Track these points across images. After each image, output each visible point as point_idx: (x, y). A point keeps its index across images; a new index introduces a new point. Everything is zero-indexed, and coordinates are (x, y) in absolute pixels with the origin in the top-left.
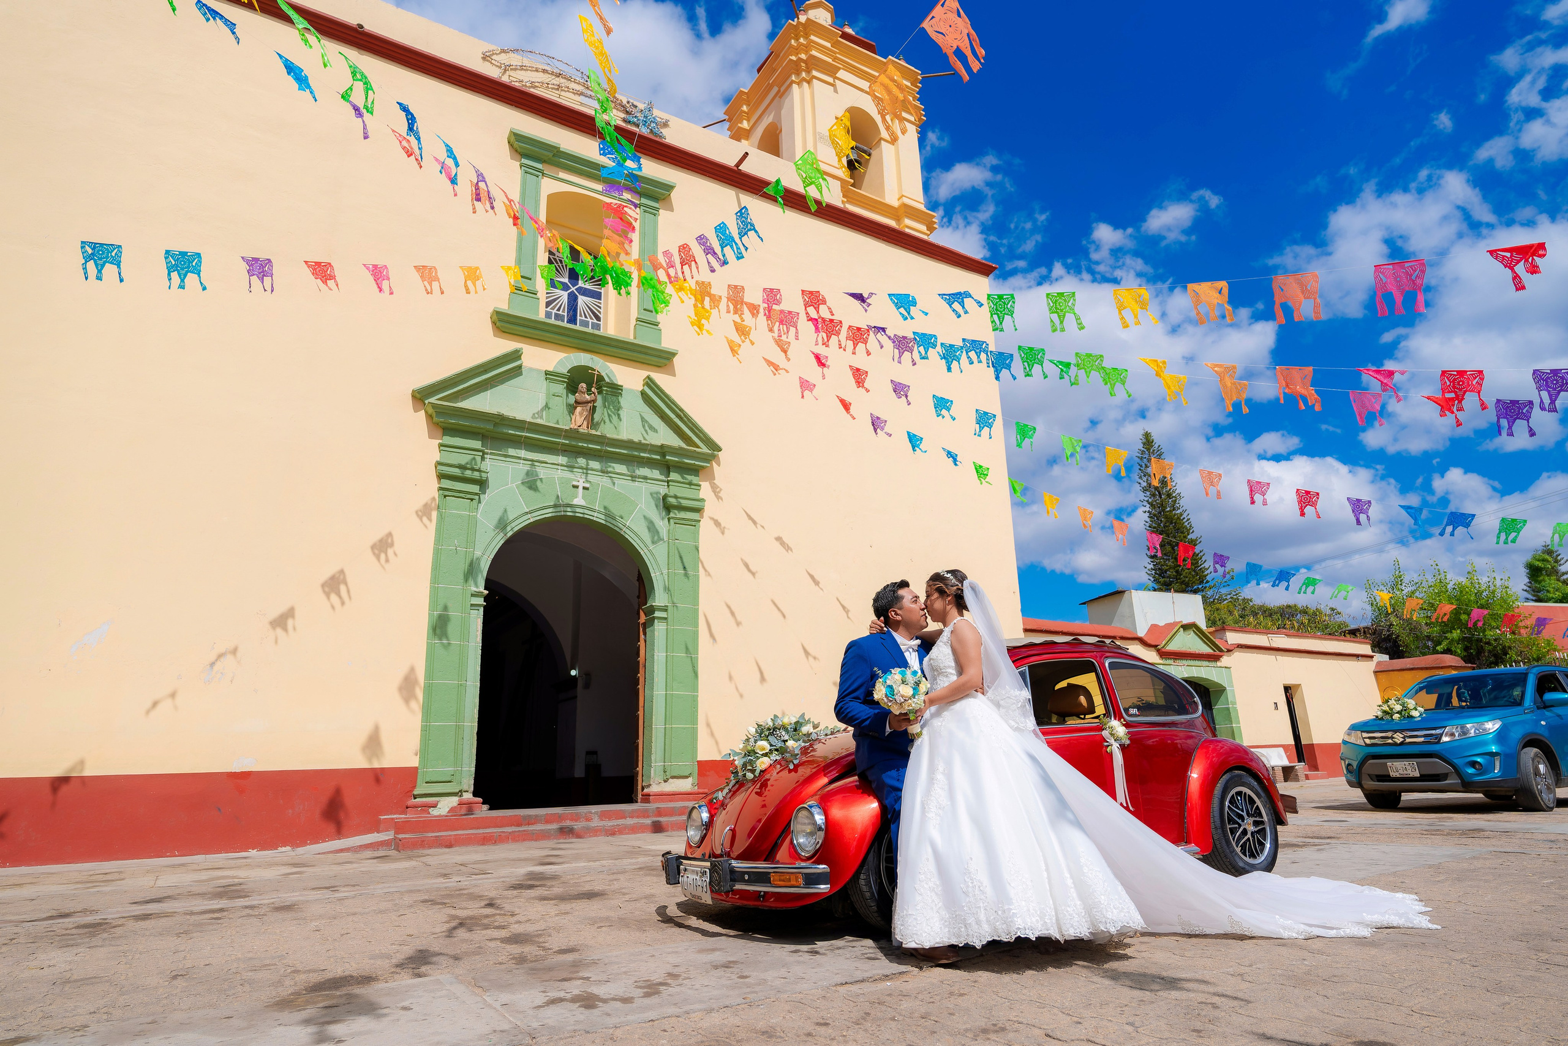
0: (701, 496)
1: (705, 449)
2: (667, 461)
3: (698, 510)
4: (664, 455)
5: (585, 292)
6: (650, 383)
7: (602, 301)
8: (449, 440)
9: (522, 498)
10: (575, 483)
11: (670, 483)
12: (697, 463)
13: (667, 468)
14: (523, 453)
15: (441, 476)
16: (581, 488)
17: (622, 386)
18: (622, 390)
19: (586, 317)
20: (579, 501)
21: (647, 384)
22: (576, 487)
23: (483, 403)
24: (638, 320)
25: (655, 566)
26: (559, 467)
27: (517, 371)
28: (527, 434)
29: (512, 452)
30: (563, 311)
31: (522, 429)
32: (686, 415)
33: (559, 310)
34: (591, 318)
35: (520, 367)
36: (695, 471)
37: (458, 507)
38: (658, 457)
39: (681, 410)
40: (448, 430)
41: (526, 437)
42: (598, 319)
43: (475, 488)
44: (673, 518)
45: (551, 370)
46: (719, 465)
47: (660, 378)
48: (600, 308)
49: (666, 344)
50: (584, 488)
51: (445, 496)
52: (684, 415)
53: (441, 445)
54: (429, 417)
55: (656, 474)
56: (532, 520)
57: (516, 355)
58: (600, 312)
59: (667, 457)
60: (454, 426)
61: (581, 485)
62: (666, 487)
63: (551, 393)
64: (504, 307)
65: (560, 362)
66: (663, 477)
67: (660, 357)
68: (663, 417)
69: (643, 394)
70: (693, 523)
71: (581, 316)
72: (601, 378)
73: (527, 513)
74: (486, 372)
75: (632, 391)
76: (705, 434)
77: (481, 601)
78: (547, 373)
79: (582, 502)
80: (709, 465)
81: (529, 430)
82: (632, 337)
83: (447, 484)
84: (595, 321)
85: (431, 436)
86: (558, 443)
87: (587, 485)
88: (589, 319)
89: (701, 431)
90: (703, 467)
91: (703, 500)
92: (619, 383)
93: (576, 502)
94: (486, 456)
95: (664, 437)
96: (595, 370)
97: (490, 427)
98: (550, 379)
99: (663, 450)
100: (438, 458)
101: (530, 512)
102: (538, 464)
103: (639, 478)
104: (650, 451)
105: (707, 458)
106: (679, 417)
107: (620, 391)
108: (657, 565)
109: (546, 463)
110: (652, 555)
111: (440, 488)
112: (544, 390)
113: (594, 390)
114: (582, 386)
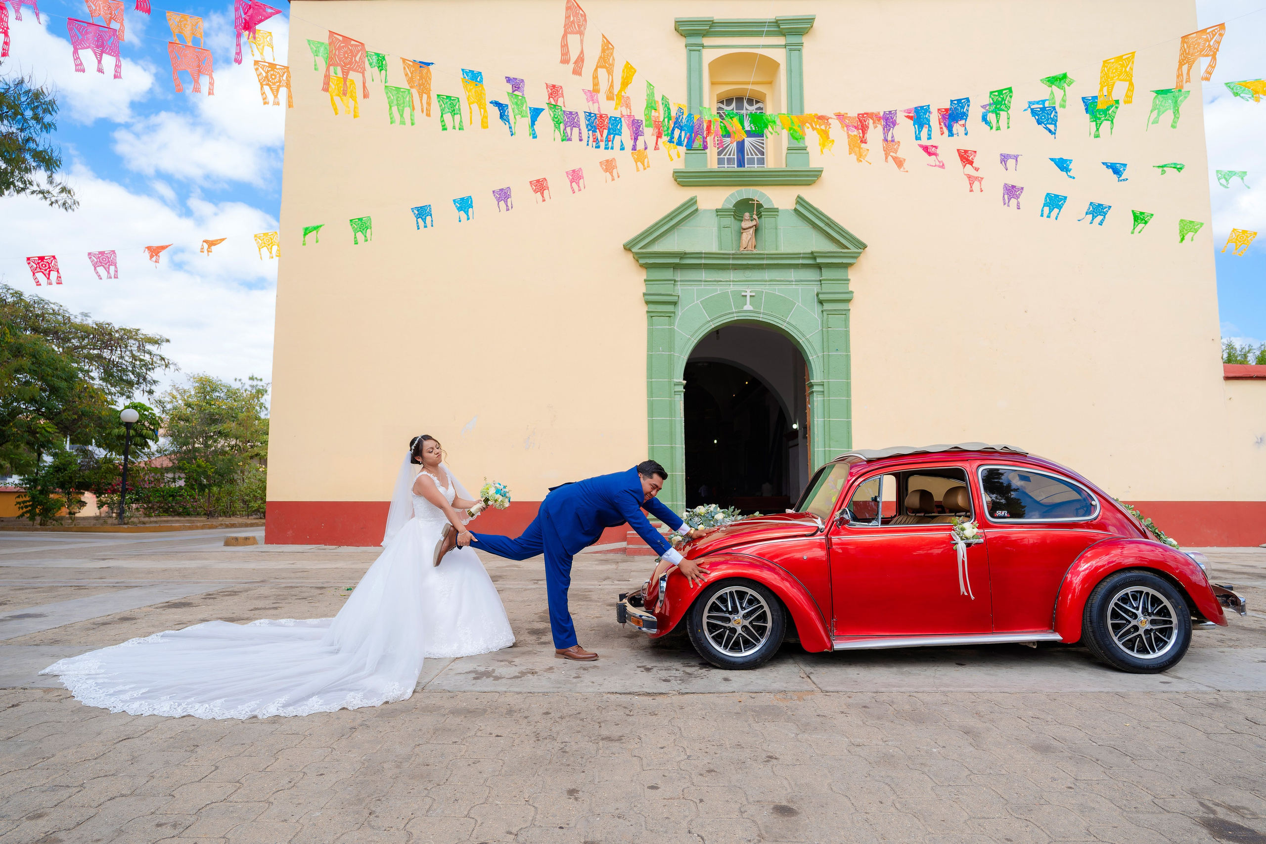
0: (850, 289)
1: (853, 249)
2: (819, 264)
3: (848, 301)
4: (815, 258)
5: (749, 134)
6: (800, 201)
7: (764, 138)
8: (651, 275)
9: (706, 311)
10: (744, 294)
11: (822, 282)
12: (843, 261)
13: (819, 269)
14: (704, 276)
15: (648, 303)
16: (748, 297)
17: (778, 209)
18: (778, 211)
19: (752, 155)
20: (748, 307)
21: (798, 202)
22: (744, 296)
23: (671, 244)
24: (789, 148)
25: (812, 351)
26: (731, 283)
27: (695, 214)
28: (705, 262)
29: (693, 276)
30: (734, 155)
31: (700, 259)
32: (834, 223)
33: (730, 155)
34: (756, 155)
35: (697, 210)
36: (844, 268)
37: (662, 324)
38: (810, 262)
39: (828, 218)
40: (650, 269)
41: (705, 264)
42: (763, 154)
43: (670, 308)
44: (826, 310)
45: (720, 207)
46: (865, 259)
47: (808, 193)
48: (763, 144)
49: (814, 164)
50: (751, 296)
51: (652, 317)
52: (832, 223)
53: (646, 280)
54: (635, 261)
55: (810, 275)
56: (714, 326)
57: (693, 202)
58: (763, 148)
59: (818, 261)
60: (653, 265)
61: (748, 294)
62: (819, 286)
63: (722, 226)
64: (681, 166)
65: (727, 200)
66: (816, 278)
67: (809, 176)
68: (815, 227)
69: (795, 211)
70: (844, 313)
71: (748, 155)
72: (760, 206)
73: (709, 321)
74: (672, 220)
75: (787, 211)
76: (851, 236)
77: (682, 389)
78: (717, 211)
79: (751, 308)
80: (856, 261)
81: (704, 258)
82: (784, 166)
83: (653, 308)
84: (760, 156)
85: (639, 274)
86: (729, 264)
87: (753, 294)
88: (755, 156)
89: (847, 233)
90: (850, 265)
91: (852, 292)
92: (776, 207)
93: (745, 307)
94: (677, 283)
95: (818, 244)
96: (754, 201)
97: (677, 261)
98: (720, 215)
99: (815, 255)
100: (645, 291)
101: (712, 321)
102: (716, 283)
103: (796, 281)
104: (803, 258)
105: (856, 256)
106: (827, 224)
107: (776, 213)
108: (814, 350)
109: (721, 281)
110: (809, 342)
111: (648, 312)
112: (716, 225)
113: (755, 217)
114: (747, 215)
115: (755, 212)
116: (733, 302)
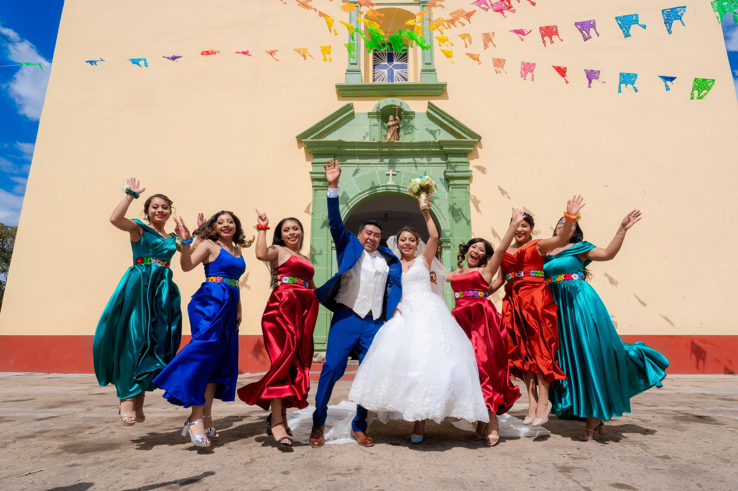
0: (469, 169)
1: (469, 139)
2: (445, 151)
3: (469, 178)
4: (441, 147)
5: (397, 67)
6: (431, 106)
7: (408, 70)
8: (316, 160)
9: (358, 186)
10: (388, 173)
11: (448, 164)
12: (464, 149)
13: (445, 155)
14: (357, 161)
15: (314, 180)
16: (391, 175)
17: (414, 112)
18: (414, 114)
20: (390, 182)
21: (429, 108)
22: (388, 175)
23: (334, 136)
24: (423, 71)
25: (441, 216)
26: (378, 165)
27: (352, 116)
28: (357, 150)
29: (349, 161)
31: (354, 147)
32: (455, 121)
33: (382, 81)
35: (353, 113)
36: (465, 154)
37: (323, 195)
38: (439, 149)
39: (452, 118)
40: (316, 155)
41: (358, 151)
42: (405, 79)
44: (451, 185)
45: (371, 111)
46: (481, 148)
47: (438, 103)
48: (407, 73)
49: (440, 80)
50: (393, 175)
51: (316, 190)
52: (454, 121)
53: (312, 163)
54: (306, 149)
55: (438, 160)
56: (364, 197)
57: (349, 107)
58: (407, 76)
59: (444, 148)
60: (318, 152)
61: (391, 173)
62: (446, 167)
63: (372, 124)
64: (342, 82)
65: (376, 106)
66: (443, 162)
67: (436, 89)
68: (442, 125)
69: (428, 114)
70: (465, 187)
71: (396, 81)
72: (400, 110)
73: (360, 194)
74: (333, 120)
75: (420, 114)
76: (469, 130)
78: (369, 114)
79: (393, 183)
80: (473, 149)
81: (359, 147)
82: (419, 81)
83: (316, 183)
85: (307, 160)
86: (377, 151)
87: (395, 173)
89: (466, 128)
90: (470, 151)
91: (470, 171)
92: (412, 111)
93: (388, 183)
95: (444, 136)
96: (396, 106)
97: (336, 149)
98: (371, 116)
99: (441, 144)
100: (311, 170)
101: (362, 193)
102: (366, 165)
103: (427, 164)
104: (433, 147)
105: (472, 144)
106: (451, 122)
107: (413, 115)
108: (442, 214)
109: (371, 164)
110: (438, 209)
111: (313, 186)
112: (368, 124)
113: (397, 118)
114: (391, 117)
115: (397, 115)
116: (380, 179)
